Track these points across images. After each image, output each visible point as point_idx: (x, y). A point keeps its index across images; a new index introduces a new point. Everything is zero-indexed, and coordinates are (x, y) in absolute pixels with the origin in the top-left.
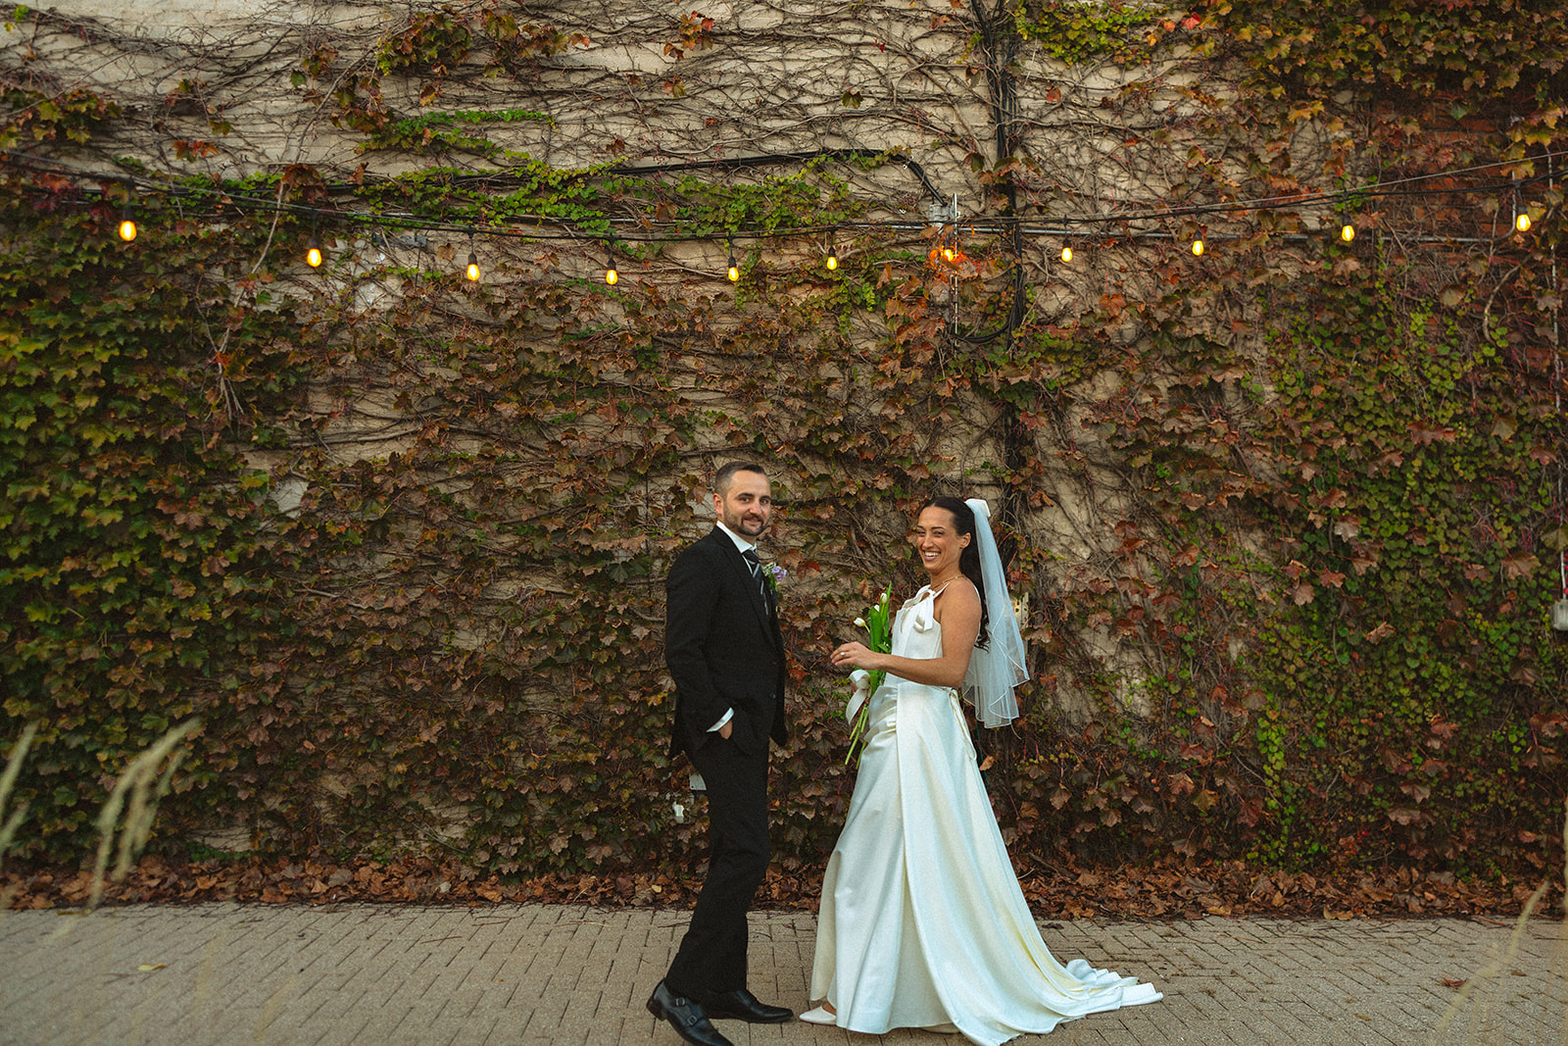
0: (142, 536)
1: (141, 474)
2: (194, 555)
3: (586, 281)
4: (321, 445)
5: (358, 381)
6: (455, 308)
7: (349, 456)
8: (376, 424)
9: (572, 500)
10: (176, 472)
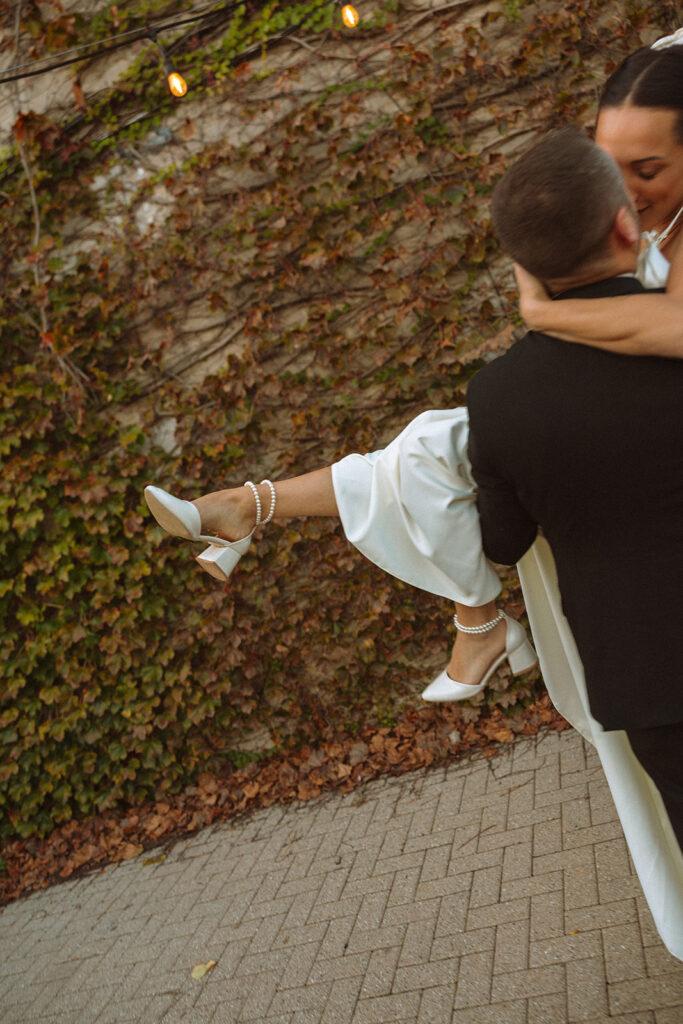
0: (66, 524)
1: (40, 471)
2: (113, 523)
3: (337, 87)
4: (172, 379)
5: (175, 303)
6: (226, 186)
7: (198, 376)
8: (208, 337)
9: (420, 325)
10: (64, 458)
